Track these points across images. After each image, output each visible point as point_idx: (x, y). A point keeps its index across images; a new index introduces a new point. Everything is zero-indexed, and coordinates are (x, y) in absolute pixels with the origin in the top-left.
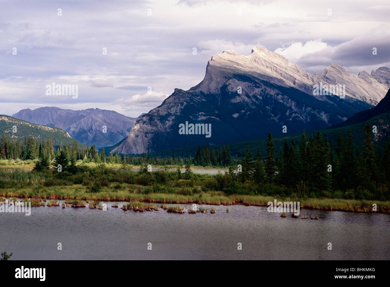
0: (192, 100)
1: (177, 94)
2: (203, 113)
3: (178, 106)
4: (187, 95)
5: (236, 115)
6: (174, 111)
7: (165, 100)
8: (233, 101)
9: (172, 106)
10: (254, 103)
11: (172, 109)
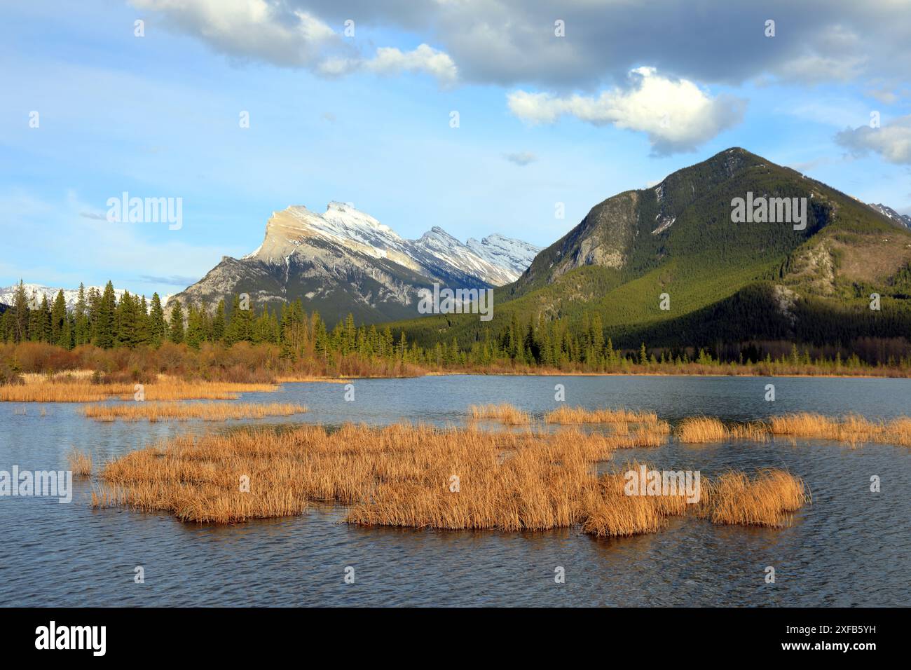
0: (248, 274)
1: (226, 264)
2: (264, 292)
3: (228, 281)
4: (240, 265)
5: (310, 295)
6: (223, 288)
7: (210, 272)
8: (306, 275)
9: (220, 282)
10: (335, 279)
11: (220, 286)
